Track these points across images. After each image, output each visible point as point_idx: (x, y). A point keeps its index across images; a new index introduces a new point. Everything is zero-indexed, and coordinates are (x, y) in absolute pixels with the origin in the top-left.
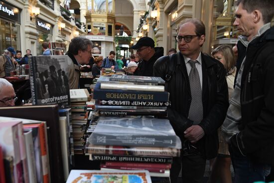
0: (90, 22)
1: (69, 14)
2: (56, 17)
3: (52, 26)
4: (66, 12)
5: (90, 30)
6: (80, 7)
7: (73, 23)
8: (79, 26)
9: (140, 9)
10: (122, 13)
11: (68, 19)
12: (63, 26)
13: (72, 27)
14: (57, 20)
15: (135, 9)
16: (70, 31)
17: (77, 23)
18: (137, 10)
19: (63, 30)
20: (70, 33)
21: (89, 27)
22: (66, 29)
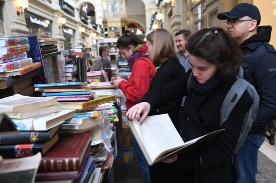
0: (107, 26)
1: (87, 19)
2: (76, 23)
3: (74, 31)
4: (85, 17)
5: (106, 33)
6: (94, 9)
7: (90, 26)
8: (95, 28)
9: (151, 7)
10: (134, 12)
11: (86, 23)
12: (83, 30)
13: (90, 29)
14: (78, 25)
15: (147, 8)
16: (88, 34)
17: (94, 25)
18: (149, 8)
19: (83, 33)
20: (88, 36)
21: (106, 30)
22: (86, 33)
